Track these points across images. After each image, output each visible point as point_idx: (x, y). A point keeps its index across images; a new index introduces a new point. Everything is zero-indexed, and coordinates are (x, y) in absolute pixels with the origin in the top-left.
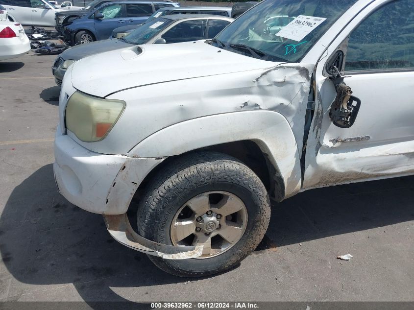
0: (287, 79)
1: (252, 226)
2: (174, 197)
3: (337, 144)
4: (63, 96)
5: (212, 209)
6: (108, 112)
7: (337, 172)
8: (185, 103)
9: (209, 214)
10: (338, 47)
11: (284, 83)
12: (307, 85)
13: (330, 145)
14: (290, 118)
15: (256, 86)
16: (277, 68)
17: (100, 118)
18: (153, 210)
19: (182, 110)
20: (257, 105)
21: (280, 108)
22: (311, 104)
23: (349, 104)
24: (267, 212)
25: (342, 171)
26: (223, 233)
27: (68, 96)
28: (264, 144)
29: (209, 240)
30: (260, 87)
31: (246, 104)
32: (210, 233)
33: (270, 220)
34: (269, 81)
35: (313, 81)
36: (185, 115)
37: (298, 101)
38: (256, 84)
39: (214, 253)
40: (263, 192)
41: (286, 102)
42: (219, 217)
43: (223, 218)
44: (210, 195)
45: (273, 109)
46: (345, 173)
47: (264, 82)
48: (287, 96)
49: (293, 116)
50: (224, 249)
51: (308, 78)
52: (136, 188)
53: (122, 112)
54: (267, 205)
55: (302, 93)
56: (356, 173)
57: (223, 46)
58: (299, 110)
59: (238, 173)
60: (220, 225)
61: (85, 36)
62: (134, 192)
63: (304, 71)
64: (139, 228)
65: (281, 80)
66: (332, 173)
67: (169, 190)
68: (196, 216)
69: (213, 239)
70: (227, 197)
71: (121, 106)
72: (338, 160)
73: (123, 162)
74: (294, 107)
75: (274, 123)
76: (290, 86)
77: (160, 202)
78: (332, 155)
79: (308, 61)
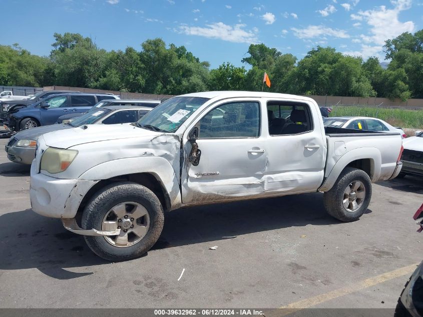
0: (168, 141)
1: (153, 226)
2: (104, 204)
3: (199, 177)
4: (39, 152)
5: (128, 214)
6: (68, 156)
7: (202, 193)
8: (111, 152)
9: (126, 217)
10: (195, 125)
11: (166, 143)
12: (179, 144)
13: (196, 176)
14: (172, 162)
15: (151, 144)
16: (162, 135)
17: (63, 159)
18: (92, 212)
19: (109, 155)
20: (152, 154)
21: (165, 156)
22: (182, 154)
23: (197, 153)
24: (161, 217)
25: (205, 193)
26: (135, 231)
27: (43, 151)
28: (157, 175)
29: (126, 235)
30: (153, 144)
31: (146, 153)
32: (127, 230)
33: (164, 222)
34: (158, 141)
35: (182, 142)
36: (111, 157)
37: (175, 152)
38: (151, 143)
39: (130, 244)
40: (158, 203)
41: (168, 153)
42: (132, 219)
43: (135, 220)
44: (126, 205)
45: (162, 156)
46: (208, 194)
47: (155, 142)
48: (169, 150)
49: (173, 160)
50: (136, 242)
51: (179, 141)
52: (82, 198)
53: (76, 156)
54: (161, 211)
55: (177, 148)
56: (215, 195)
57: (140, 126)
58: (176, 157)
59: (142, 190)
60: (133, 225)
61: (30, 122)
62: (81, 201)
63: (177, 137)
64: (82, 225)
65: (164, 141)
66: (199, 194)
67: (101, 199)
68: (118, 218)
69: (128, 234)
70: (137, 206)
71: (76, 153)
72: (202, 186)
73: (75, 183)
74: (173, 155)
75: (162, 163)
76: (169, 144)
77: (95, 206)
78: (197, 183)
79: (179, 132)
